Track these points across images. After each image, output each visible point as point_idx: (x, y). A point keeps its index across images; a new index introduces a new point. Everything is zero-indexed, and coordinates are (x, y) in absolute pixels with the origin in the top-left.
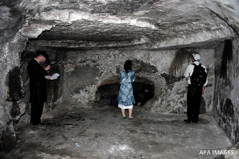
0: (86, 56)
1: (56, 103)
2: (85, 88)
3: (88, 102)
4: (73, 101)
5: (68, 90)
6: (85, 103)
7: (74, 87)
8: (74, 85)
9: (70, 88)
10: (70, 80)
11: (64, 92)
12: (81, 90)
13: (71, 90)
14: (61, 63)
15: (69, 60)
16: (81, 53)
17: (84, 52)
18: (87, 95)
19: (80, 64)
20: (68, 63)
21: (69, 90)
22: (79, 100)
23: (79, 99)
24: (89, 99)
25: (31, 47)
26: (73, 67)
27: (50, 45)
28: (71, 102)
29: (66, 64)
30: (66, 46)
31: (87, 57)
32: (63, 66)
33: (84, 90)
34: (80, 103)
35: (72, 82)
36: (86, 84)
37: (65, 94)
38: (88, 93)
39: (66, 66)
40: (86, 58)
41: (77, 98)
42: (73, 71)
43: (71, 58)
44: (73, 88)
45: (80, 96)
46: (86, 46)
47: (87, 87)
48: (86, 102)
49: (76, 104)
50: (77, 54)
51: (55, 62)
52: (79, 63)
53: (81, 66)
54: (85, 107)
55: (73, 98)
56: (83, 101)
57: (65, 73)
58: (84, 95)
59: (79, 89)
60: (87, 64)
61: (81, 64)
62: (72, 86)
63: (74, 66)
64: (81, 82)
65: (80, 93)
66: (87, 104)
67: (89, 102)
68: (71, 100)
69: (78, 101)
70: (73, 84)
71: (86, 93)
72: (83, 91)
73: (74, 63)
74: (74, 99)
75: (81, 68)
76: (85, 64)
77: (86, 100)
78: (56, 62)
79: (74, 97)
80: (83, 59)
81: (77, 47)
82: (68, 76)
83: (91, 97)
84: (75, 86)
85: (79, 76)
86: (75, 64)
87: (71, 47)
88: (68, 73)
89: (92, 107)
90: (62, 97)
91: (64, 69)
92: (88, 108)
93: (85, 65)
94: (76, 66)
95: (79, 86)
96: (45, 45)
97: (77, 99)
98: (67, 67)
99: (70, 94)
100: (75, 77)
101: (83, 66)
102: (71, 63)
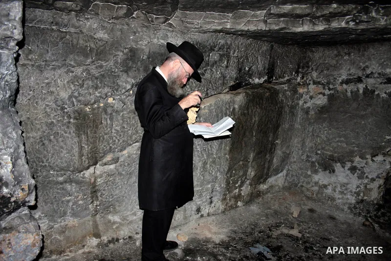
0: (364, 63)
1: (263, 187)
2: (352, 162)
3: (353, 201)
4: (313, 188)
5: (304, 157)
6: (344, 204)
7: (319, 152)
8: (320, 147)
9: (309, 151)
10: (311, 129)
11: (292, 160)
12: (339, 164)
13: (310, 159)
14: (289, 81)
15: (315, 74)
16: (349, 54)
17: (359, 50)
18: (354, 182)
19: (345, 86)
20: (311, 82)
21: (308, 156)
22: (329, 191)
23: (330, 188)
24: (358, 194)
25: (168, 34)
26: (324, 95)
27: (228, 27)
28: (308, 190)
29: (306, 85)
30: (282, 25)
31: (367, 67)
32: (295, 91)
33: (349, 165)
34: (333, 199)
35: (317, 136)
36: (356, 149)
37: (293, 167)
38: (360, 178)
39: (306, 90)
40: (364, 69)
41: (325, 182)
42: (323, 108)
43: (320, 69)
44: (317, 154)
45: (333, 179)
46: (357, 24)
47: (357, 159)
48: (349, 201)
49: (319, 201)
50: (337, 56)
51: (266, 78)
52: (342, 83)
53: (349, 94)
54: (341, 216)
55: (313, 180)
56: (340, 196)
57: (300, 110)
58: (345, 181)
59: (332, 159)
60: (366, 89)
61: (349, 88)
62: (314, 149)
63: (327, 92)
64: (341, 142)
65: (334, 171)
66: (349, 208)
67: (358, 203)
68: (309, 186)
69: (326, 191)
70: (319, 144)
71: (351, 175)
72: (343, 167)
73: (328, 83)
74: (316, 183)
75: (346, 100)
76: (361, 87)
77: (349, 196)
78: (269, 78)
79: (316, 178)
80: (355, 72)
81: (320, 27)
82: (308, 119)
83: (367, 190)
84: (323, 148)
85: (336, 121)
86: (331, 86)
87: (300, 29)
88: (307, 111)
89: (364, 225)
90: (285, 172)
91: (299, 99)
92: (351, 222)
93: (361, 91)
94: (332, 92)
95: (335, 153)
96: (214, 28)
97: (325, 186)
98: (308, 93)
99: (307, 169)
100: (324, 125)
101: (355, 94)
102: (319, 83)
